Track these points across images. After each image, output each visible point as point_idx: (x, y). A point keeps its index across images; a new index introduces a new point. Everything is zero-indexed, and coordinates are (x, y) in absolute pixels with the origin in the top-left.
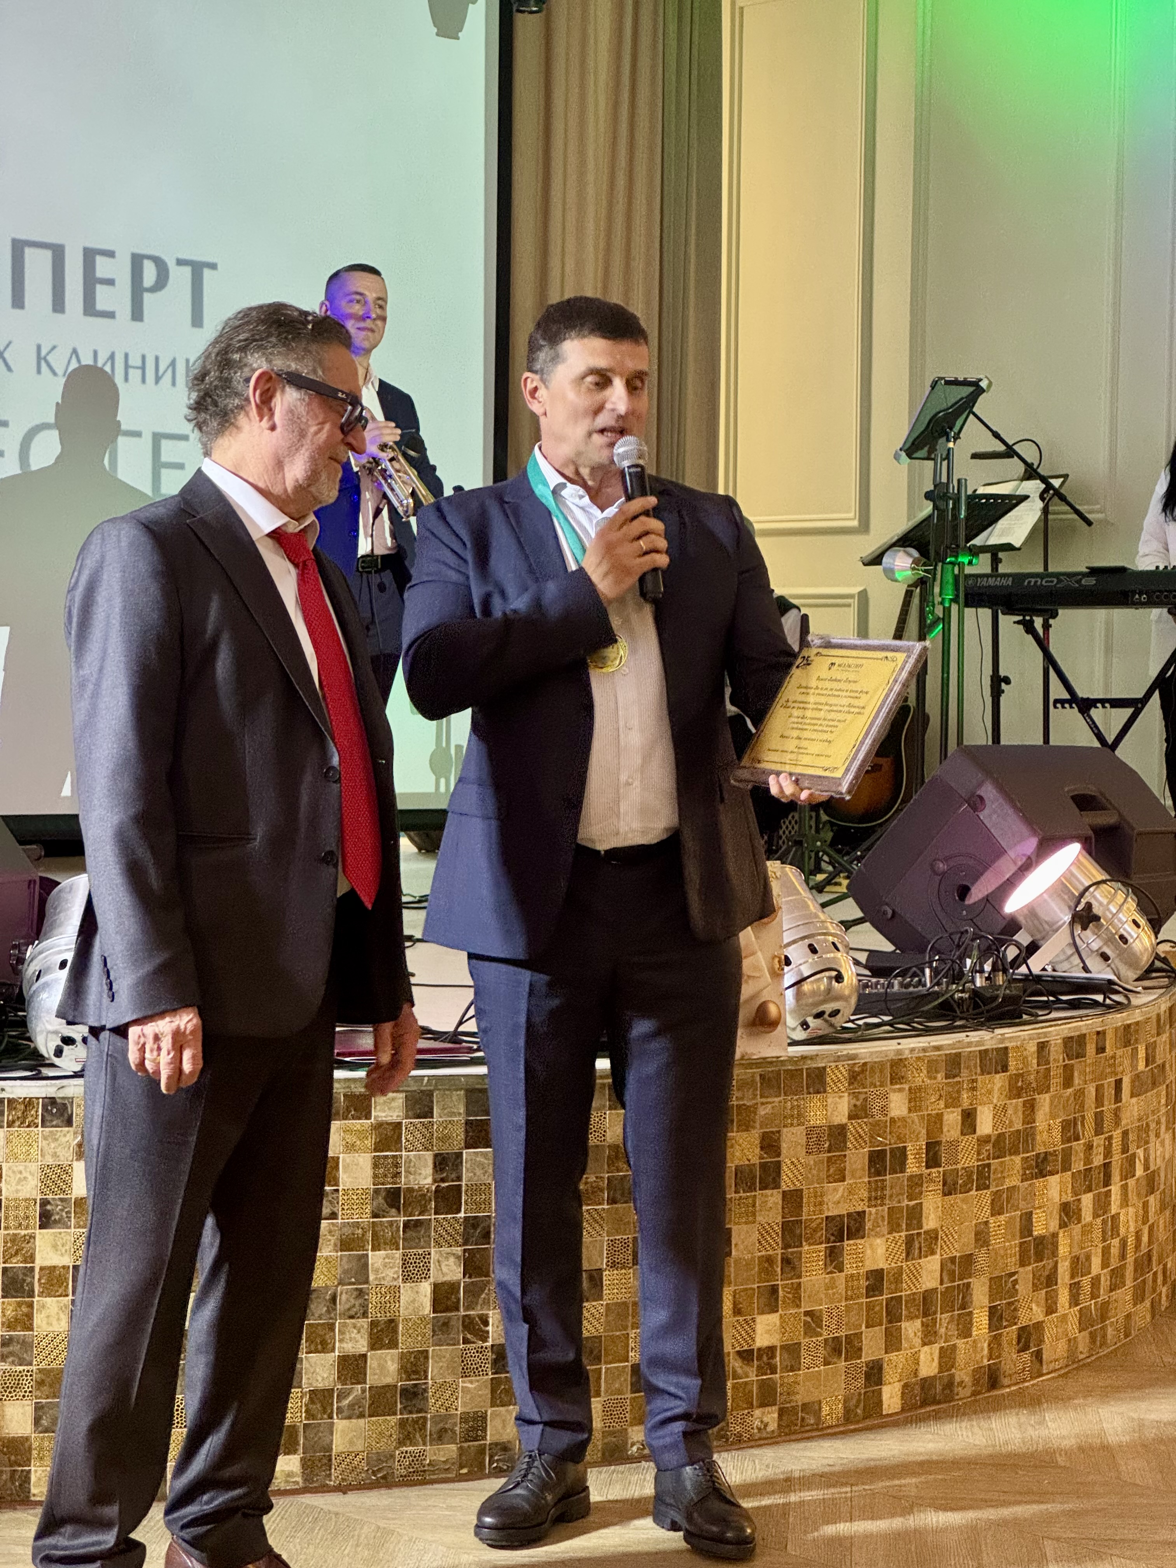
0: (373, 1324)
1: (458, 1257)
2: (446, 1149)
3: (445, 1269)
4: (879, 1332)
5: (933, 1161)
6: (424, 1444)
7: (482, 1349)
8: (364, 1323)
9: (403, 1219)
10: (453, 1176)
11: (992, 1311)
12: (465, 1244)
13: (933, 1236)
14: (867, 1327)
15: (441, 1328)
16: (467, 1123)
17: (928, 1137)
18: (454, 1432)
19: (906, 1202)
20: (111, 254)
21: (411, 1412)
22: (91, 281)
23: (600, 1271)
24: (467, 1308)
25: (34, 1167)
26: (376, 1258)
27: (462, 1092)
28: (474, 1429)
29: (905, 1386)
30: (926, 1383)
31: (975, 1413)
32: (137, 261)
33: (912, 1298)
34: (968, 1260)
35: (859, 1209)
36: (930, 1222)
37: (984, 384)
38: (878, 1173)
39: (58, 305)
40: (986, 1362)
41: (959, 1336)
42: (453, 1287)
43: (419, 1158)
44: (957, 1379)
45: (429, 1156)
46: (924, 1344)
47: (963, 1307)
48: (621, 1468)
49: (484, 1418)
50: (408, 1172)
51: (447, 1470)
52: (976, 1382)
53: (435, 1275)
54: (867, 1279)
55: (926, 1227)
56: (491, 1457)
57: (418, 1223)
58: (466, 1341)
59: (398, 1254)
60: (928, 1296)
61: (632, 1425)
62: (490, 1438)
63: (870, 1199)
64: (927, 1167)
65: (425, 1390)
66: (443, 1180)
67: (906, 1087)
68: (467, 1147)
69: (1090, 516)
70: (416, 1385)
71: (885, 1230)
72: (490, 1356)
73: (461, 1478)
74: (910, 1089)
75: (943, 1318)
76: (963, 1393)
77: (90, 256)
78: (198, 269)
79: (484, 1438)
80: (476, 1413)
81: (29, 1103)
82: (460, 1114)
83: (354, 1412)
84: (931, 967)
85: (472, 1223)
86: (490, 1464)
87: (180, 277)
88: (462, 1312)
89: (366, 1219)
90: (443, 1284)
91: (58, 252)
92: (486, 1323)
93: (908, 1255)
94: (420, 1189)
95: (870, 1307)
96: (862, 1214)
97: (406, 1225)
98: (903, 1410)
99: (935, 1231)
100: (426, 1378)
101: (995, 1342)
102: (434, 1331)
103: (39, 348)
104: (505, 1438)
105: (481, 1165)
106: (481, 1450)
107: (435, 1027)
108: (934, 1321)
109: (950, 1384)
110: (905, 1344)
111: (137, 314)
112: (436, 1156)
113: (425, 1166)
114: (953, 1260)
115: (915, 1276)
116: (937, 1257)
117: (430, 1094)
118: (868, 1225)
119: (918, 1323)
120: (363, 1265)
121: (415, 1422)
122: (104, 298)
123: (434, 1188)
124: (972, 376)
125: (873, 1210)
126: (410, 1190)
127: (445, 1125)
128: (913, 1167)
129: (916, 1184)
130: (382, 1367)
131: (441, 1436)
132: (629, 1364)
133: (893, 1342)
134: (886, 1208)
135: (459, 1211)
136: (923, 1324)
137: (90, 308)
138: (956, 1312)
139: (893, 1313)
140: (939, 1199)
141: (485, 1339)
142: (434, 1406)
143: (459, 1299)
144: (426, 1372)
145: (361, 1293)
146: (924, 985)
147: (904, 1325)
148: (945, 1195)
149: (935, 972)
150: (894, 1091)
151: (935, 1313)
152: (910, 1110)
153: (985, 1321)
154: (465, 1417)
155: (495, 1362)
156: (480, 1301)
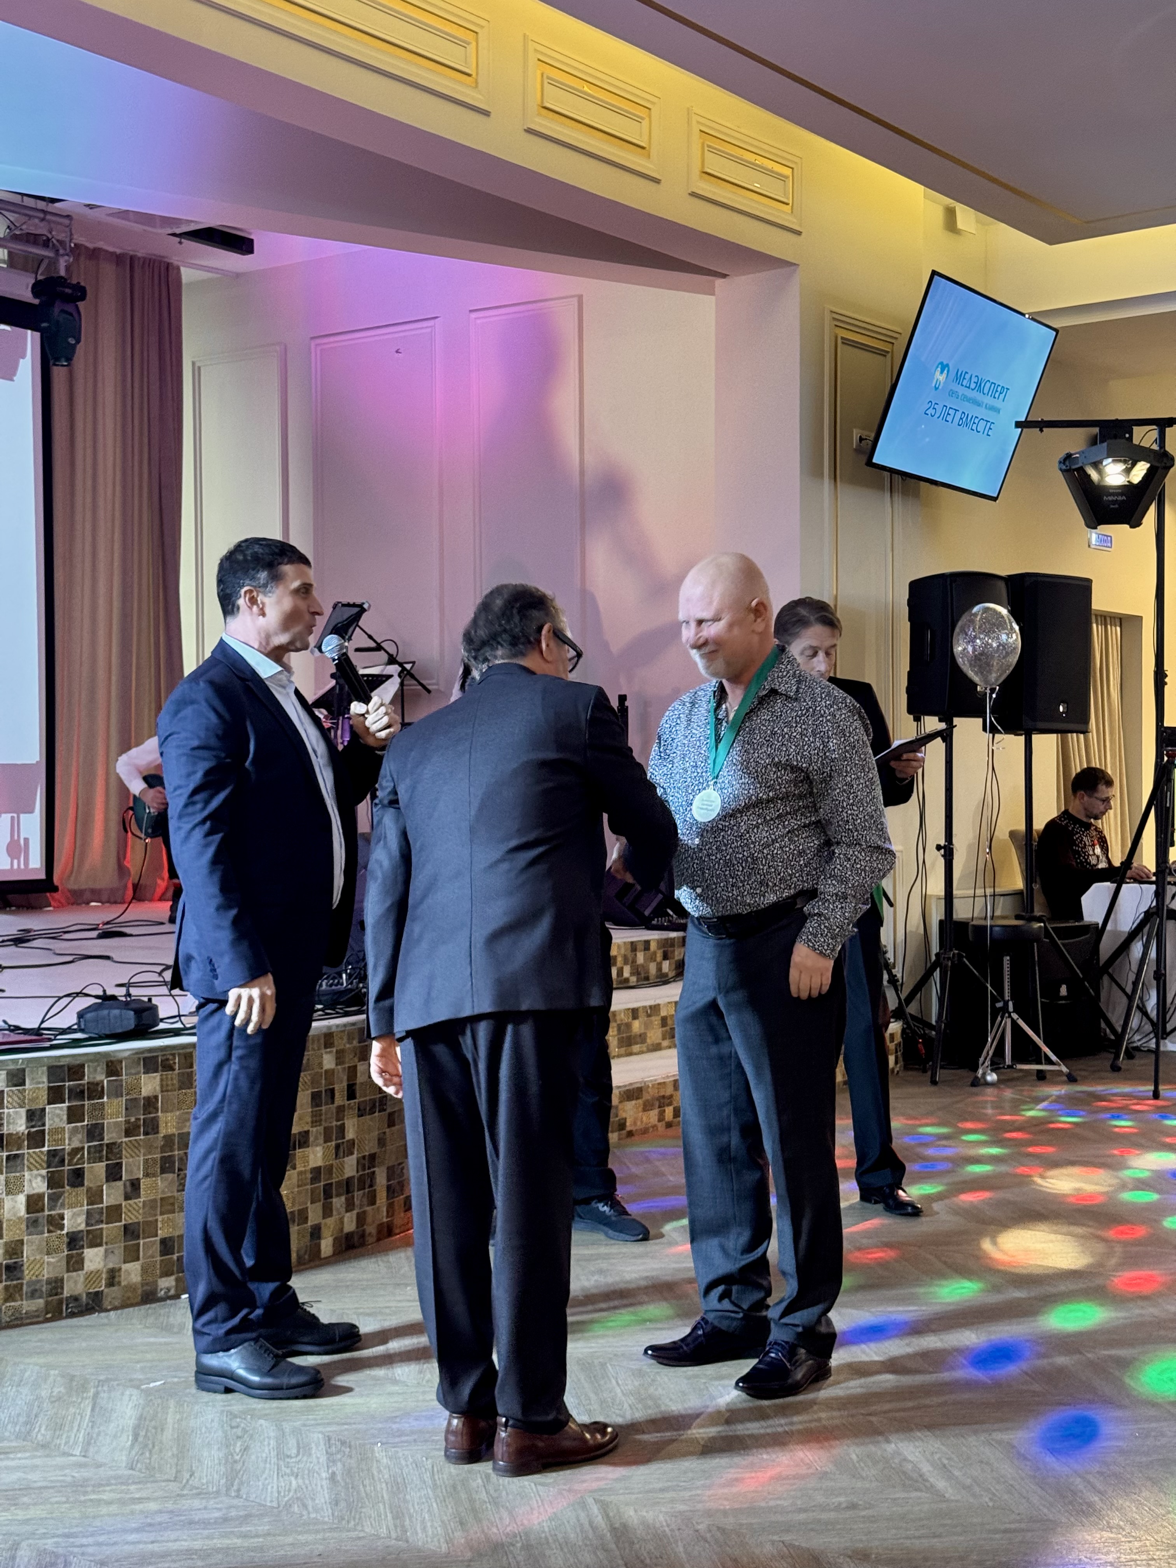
1: (43, 1177)
2: (35, 1106)
3: (34, 1185)
4: (319, 1206)
5: (351, 1095)
6: (22, 1300)
7: (60, 1237)
10: (40, 1123)
11: (389, 1188)
12: (48, 1167)
13: (352, 1143)
14: (311, 1203)
15: (33, 1225)
16: (49, 1088)
17: (348, 1080)
18: (41, 1291)
19: (334, 1123)
21: (12, 1280)
23: (138, 1180)
24: (49, 1210)
27: (45, 1068)
28: (56, 1288)
29: (335, 1240)
30: (349, 1236)
31: (379, 1252)
33: (339, 1183)
34: (373, 1157)
35: (306, 1129)
36: (350, 1135)
37: (366, 606)
38: (317, 1106)
40: (385, 1220)
41: (368, 1205)
42: (40, 1196)
43: (16, 1113)
44: (367, 1232)
45: (23, 1112)
46: (347, 1211)
47: (371, 1186)
48: (153, 1305)
49: (62, 1280)
50: (8, 1123)
51: (38, 1316)
52: (379, 1232)
53: (28, 1190)
54: (311, 1173)
55: (347, 1138)
56: (67, 1305)
57: (16, 1156)
58: (49, 1231)
60: (349, 1181)
61: (161, 1277)
62: (66, 1294)
63: (312, 1122)
64: (348, 1100)
65: (22, 1265)
66: (33, 1127)
67: (334, 1050)
68: (49, 1103)
69: (429, 687)
70: (15, 1263)
71: (321, 1141)
72: (66, 1240)
73: (47, 1320)
74: (337, 1051)
75: (358, 1195)
76: (370, 1240)
79: (62, 1293)
80: (56, 1278)
82: (43, 1082)
84: (346, 973)
85: (52, 1154)
86: (67, 1309)
88: (46, 1213)
90: (33, 1195)
92: (63, 1219)
93: (336, 1156)
94: (17, 1133)
95: (313, 1191)
96: (307, 1132)
97: (8, 1157)
98: (334, 1254)
99: (353, 1140)
100: (22, 1257)
101: (390, 1207)
102: (27, 1226)
104: (76, 1293)
105: (58, 1116)
106: (60, 1302)
107: (23, 1026)
108: (353, 1197)
109: (363, 1236)
110: (334, 1213)
112: (28, 1111)
113: (21, 1118)
114: (364, 1157)
115: (341, 1168)
116: (355, 1156)
117: (24, 1070)
118: (311, 1139)
119: (343, 1198)
121: (16, 1286)
123: (26, 1132)
124: (358, 601)
125: (315, 1129)
126: (10, 1135)
127: (34, 1090)
128: (340, 1099)
129: (341, 1110)
131: (33, 1294)
132: (158, 1238)
133: (327, 1211)
134: (322, 1127)
135: (43, 1146)
136: (346, 1199)
138: (367, 1190)
139: (328, 1193)
140: (355, 1120)
141: (62, 1229)
142: (28, 1275)
143: (44, 1205)
144: (22, 1253)
146: (342, 984)
147: (334, 1200)
148: (359, 1116)
149: (349, 976)
150: (326, 1053)
151: (353, 1191)
152: (337, 1065)
153: (384, 1194)
154: (49, 1282)
155: (69, 1244)
156: (59, 1204)
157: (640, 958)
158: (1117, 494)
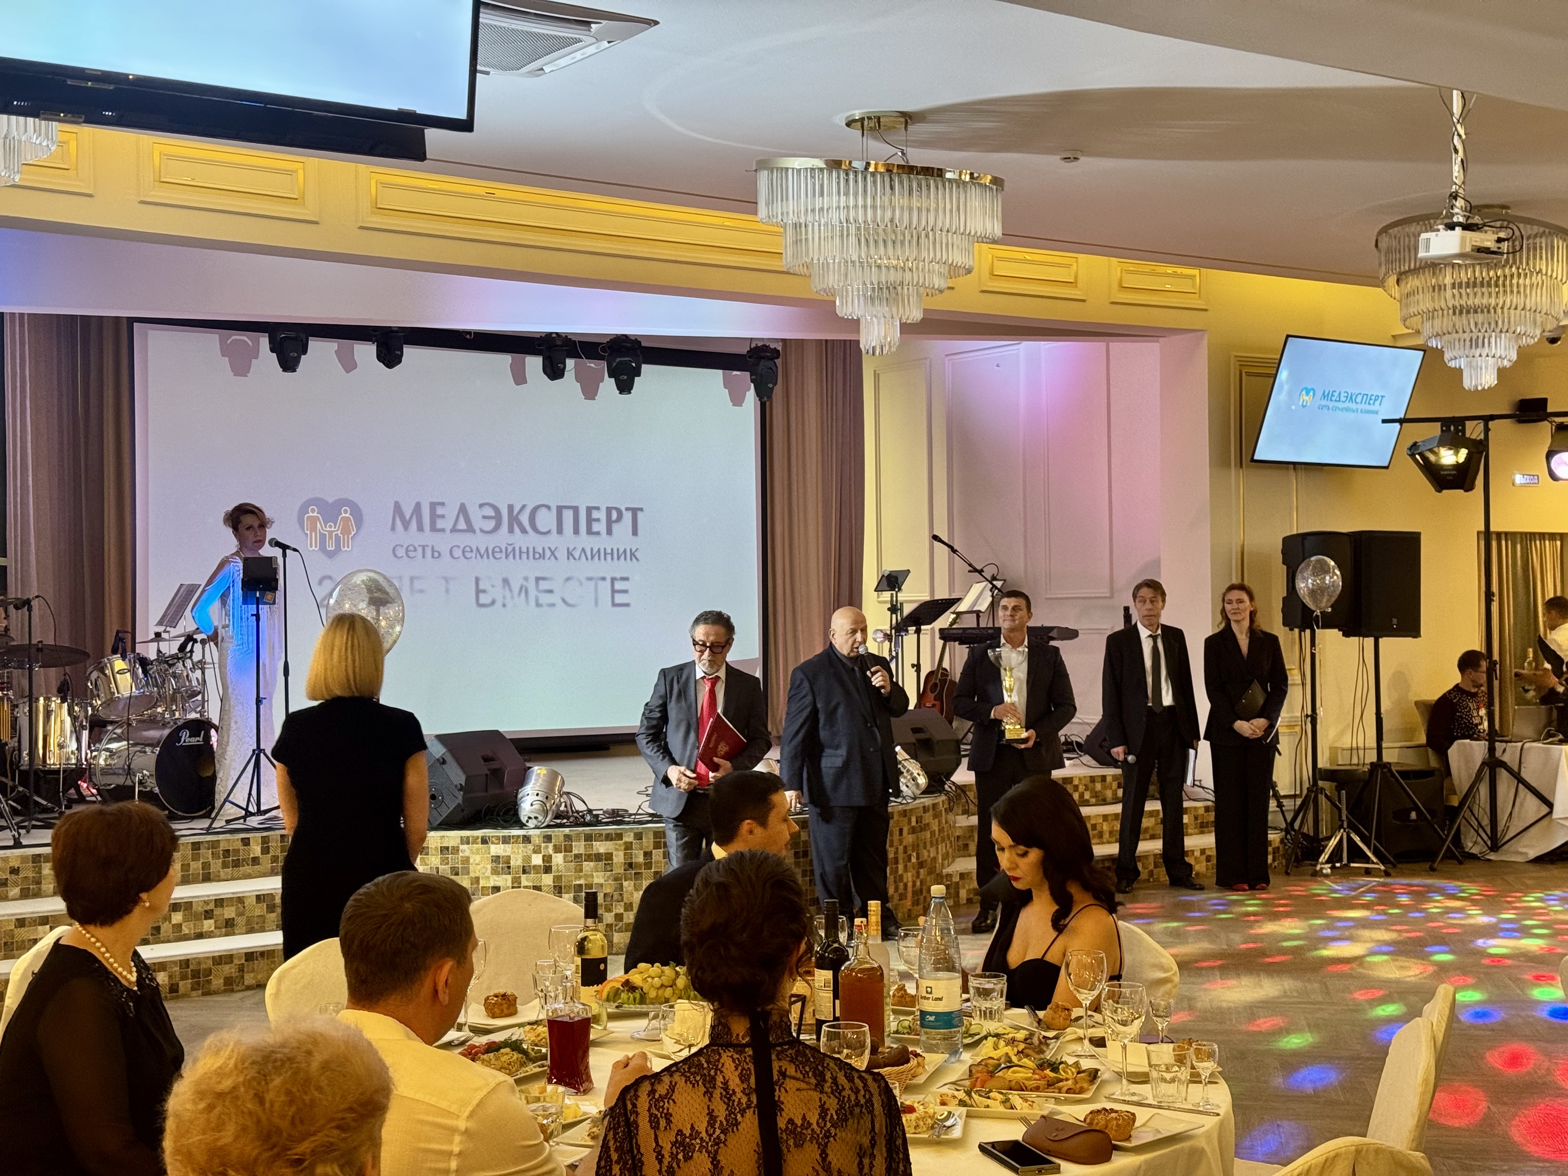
0: (625, 904)
2: (647, 850)
8: (622, 904)
9: (633, 872)
20: (598, 508)
22: (590, 521)
25: (520, 856)
26: (625, 884)
32: (609, 510)
39: (576, 531)
45: (642, 852)
59: (632, 883)
77: (589, 510)
78: (635, 511)
81: (518, 836)
83: (620, 931)
87: (628, 516)
89: (622, 871)
91: (576, 509)
103: (568, 549)
111: (609, 532)
120: (621, 885)
122: (596, 527)
123: (643, 862)
127: (647, 842)
130: (628, 917)
137: (590, 532)
145: (621, 895)
157: (1098, 786)
158: (1450, 470)
